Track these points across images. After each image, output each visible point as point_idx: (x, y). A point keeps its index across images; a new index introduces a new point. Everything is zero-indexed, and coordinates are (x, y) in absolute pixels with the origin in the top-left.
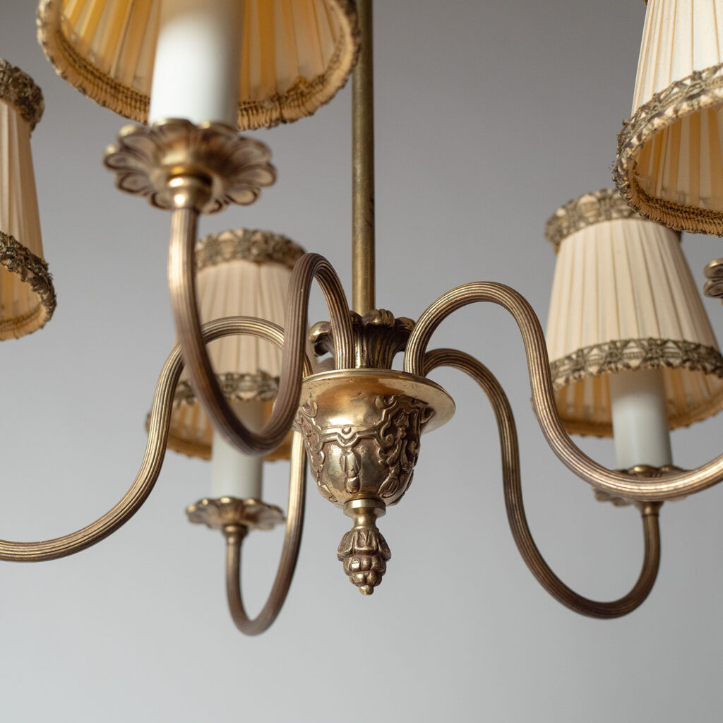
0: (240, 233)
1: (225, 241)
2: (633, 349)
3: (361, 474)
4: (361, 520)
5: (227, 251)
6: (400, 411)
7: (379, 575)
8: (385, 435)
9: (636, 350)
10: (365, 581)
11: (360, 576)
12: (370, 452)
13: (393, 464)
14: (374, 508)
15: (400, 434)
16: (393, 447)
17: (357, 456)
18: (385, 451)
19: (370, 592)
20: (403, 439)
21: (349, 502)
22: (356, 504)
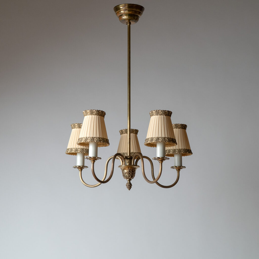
2: (177, 150)
5: (124, 132)
7: (130, 188)
17: (126, 175)
19: (130, 190)
21: (127, 179)
22: (128, 180)
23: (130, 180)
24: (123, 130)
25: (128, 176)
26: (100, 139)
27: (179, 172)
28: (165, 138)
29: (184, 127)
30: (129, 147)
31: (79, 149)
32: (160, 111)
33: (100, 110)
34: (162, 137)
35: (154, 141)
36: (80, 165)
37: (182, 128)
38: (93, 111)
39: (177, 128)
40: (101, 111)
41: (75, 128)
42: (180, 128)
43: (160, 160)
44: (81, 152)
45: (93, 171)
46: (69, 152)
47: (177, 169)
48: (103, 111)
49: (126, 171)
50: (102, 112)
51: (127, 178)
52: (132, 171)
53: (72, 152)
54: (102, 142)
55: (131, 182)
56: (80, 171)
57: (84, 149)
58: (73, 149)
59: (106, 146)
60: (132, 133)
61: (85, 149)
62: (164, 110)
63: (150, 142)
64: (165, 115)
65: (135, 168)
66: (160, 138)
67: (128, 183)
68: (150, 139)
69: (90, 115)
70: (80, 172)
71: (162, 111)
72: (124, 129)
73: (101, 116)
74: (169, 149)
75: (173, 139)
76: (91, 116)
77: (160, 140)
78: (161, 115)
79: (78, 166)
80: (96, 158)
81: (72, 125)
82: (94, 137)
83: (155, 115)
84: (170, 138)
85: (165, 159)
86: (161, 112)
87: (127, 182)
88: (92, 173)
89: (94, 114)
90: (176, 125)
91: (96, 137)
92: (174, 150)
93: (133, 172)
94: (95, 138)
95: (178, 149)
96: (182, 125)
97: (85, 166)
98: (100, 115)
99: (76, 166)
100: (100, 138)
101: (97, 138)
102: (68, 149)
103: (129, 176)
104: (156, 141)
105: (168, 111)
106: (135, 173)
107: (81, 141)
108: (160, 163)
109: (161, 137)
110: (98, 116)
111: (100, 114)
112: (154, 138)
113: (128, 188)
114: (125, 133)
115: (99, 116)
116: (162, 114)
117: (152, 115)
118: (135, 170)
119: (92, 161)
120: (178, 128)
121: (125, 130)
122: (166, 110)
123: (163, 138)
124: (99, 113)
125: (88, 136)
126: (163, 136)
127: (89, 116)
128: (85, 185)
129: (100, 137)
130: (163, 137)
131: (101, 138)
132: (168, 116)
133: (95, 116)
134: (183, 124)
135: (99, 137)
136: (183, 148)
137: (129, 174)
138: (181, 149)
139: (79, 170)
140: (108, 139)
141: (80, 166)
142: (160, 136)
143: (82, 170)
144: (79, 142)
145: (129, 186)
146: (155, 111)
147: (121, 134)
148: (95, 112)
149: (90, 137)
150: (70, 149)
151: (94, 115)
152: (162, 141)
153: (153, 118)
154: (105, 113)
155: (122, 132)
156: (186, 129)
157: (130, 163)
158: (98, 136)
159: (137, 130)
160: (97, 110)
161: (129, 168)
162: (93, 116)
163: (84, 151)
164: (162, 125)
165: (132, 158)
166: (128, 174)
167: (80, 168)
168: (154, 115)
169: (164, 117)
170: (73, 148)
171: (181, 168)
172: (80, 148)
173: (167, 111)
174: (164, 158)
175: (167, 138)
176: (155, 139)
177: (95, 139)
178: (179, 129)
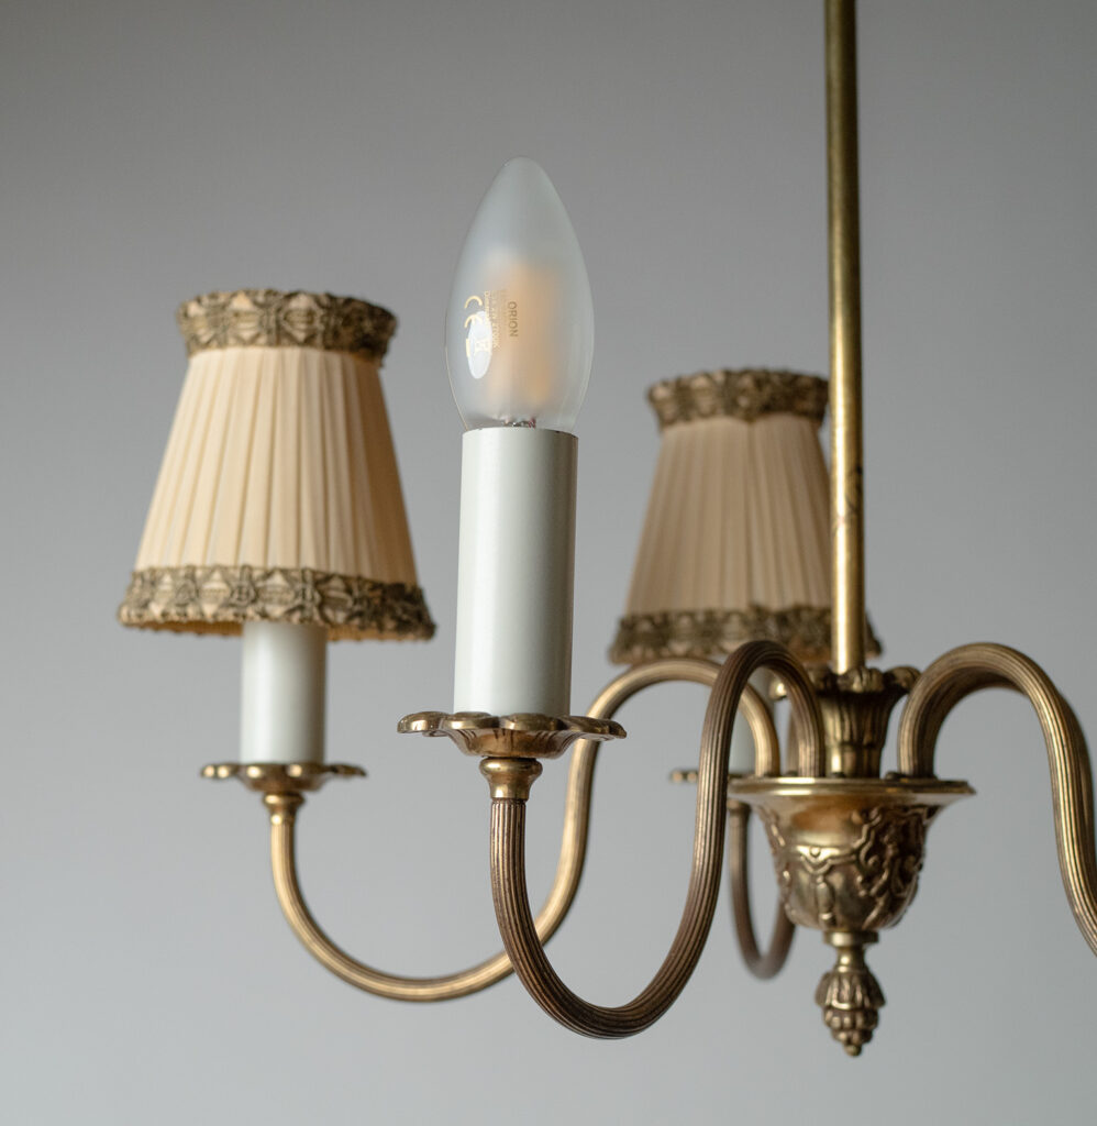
0: (720, 378)
1: (701, 390)
3: (837, 908)
4: (845, 960)
5: (705, 402)
6: (888, 825)
7: (866, 1036)
8: (867, 859)
10: (849, 1042)
11: (843, 1036)
12: (849, 883)
13: (880, 893)
14: (861, 943)
15: (890, 852)
16: (881, 872)
17: (831, 888)
18: (869, 880)
19: (858, 1051)
20: (893, 859)
22: (842, 939)
23: (862, 938)
25: (851, 901)
30: (850, 564)
31: (278, 580)
41: (222, 344)
44: (296, 617)
46: (156, 608)
49: (824, 845)
51: (830, 924)
53: (191, 612)
55: (874, 956)
57: (336, 583)
58: (207, 578)
61: (344, 578)
67: (837, 977)
81: (194, 309)
87: (828, 968)
88: (499, 911)
99: (236, 768)
102: (152, 579)
113: (840, 1029)
114: (712, 413)
119: (494, 766)
139: (271, 808)
145: (853, 1008)
147: (665, 422)
150: (173, 571)
155: (678, 405)
157: (866, 747)
161: (863, 813)
163: (338, 604)
166: (850, 876)
170: (209, 563)
172: (284, 572)
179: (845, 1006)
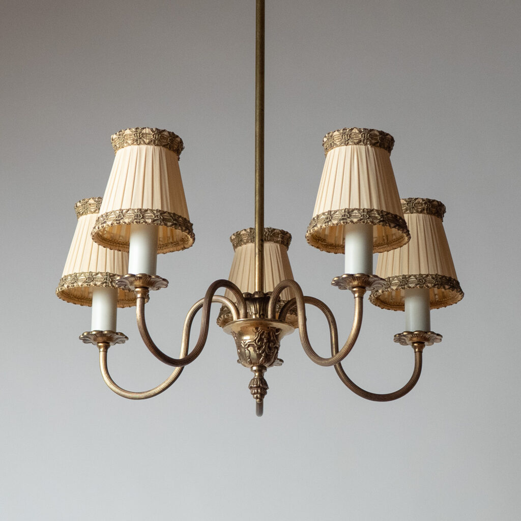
2: (413, 279)
4: (257, 374)
5: (245, 239)
6: (264, 332)
8: (258, 342)
9: (397, 281)
10: (257, 398)
13: (263, 353)
14: (262, 369)
15: (265, 341)
16: (262, 346)
17: (249, 351)
20: (266, 343)
21: (252, 367)
22: (255, 368)
24: (244, 232)
25: (255, 355)
26: (165, 214)
27: (420, 352)
28: (370, 211)
29: (435, 210)
31: (99, 275)
32: (355, 131)
33: (164, 131)
34: (362, 208)
35: (335, 222)
36: (101, 330)
37: (430, 212)
38: (144, 131)
39: (412, 213)
40: (169, 133)
41: (86, 213)
42: (421, 212)
43: (356, 283)
44: (104, 285)
45: (141, 324)
46: (66, 286)
47: (414, 343)
48: (176, 133)
49: (247, 338)
50: (173, 136)
51: (251, 363)
52: (269, 341)
54: (169, 224)
56: (102, 350)
58: (80, 276)
59: (184, 248)
60: (270, 240)
62: (369, 128)
63: (324, 226)
64: (373, 145)
65: (278, 330)
66: (356, 211)
67: (254, 379)
68: (323, 217)
69: (133, 144)
70: (102, 354)
71: (360, 132)
72: (245, 230)
73: (170, 149)
74: (389, 278)
75: (396, 216)
76: (136, 147)
77: (355, 216)
78: (358, 143)
79: (94, 333)
80: (150, 277)
81: (79, 204)
82: (145, 207)
83: (340, 145)
84: (388, 213)
85: (370, 280)
86: (360, 136)
89: (147, 141)
90: (410, 201)
91: (152, 211)
92: (404, 277)
93: (272, 341)
94: (149, 212)
95: (415, 276)
96: (429, 202)
97: (117, 334)
98: (164, 146)
99: (89, 333)
100: (165, 212)
101: (155, 212)
102: (65, 278)
103: (259, 356)
104: (343, 219)
105: (381, 133)
106: (277, 348)
107: (105, 222)
108: (356, 295)
109: (359, 210)
110: (157, 149)
111: (164, 142)
112: (336, 212)
113: (254, 394)
115: (162, 148)
116: (360, 141)
117: (331, 147)
118: (277, 337)
120: (417, 212)
121: (249, 230)
122: (373, 130)
123: (364, 211)
124: (162, 137)
125: (125, 207)
126: (366, 205)
127: (129, 148)
128: (117, 393)
129: (165, 210)
130: (366, 207)
131: (169, 213)
132: (380, 146)
133: (151, 148)
134: (434, 201)
135: (160, 209)
136: (432, 272)
137: (259, 348)
138: (427, 276)
139: (100, 347)
140: (191, 222)
141: (102, 332)
142: (355, 205)
143: (109, 346)
144: (97, 227)
145: (258, 387)
146: (338, 131)
147: (235, 247)
148: (149, 134)
149: (133, 210)
150: (71, 275)
151: (145, 143)
152: (361, 220)
153: (332, 155)
154: (181, 142)
155: (238, 241)
156: (444, 219)
157: (263, 313)
158: (157, 206)
159: (287, 233)
160: (157, 129)
161: (257, 328)
162: (144, 147)
164: (363, 173)
165: (269, 298)
166: (254, 347)
167: (100, 339)
168: (337, 146)
169: (367, 151)
171: (428, 340)
172: (101, 273)
173: (379, 132)
174: (369, 276)
175: (377, 211)
176: (338, 215)
177: (149, 214)
178: (421, 215)
179: (255, 386)
